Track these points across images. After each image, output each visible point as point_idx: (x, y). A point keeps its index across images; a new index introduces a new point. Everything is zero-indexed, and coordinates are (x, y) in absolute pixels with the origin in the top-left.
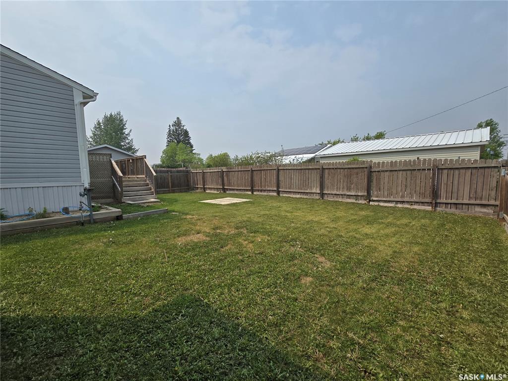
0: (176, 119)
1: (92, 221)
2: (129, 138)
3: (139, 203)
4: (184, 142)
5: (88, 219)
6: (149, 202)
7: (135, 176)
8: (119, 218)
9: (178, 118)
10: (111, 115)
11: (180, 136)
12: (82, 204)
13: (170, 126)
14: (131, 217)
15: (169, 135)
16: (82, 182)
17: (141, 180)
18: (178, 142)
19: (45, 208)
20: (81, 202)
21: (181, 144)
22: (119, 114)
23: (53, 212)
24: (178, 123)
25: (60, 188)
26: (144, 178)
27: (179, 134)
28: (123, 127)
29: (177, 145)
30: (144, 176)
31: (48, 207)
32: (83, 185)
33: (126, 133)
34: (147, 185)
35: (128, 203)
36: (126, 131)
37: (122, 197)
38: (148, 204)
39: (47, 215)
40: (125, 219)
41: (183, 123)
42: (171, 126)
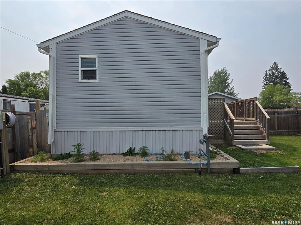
0: (272, 64)
1: (209, 171)
2: (231, 86)
3: (251, 149)
4: (281, 83)
5: (205, 167)
6: (262, 149)
7: (243, 118)
8: (236, 171)
9: (275, 63)
10: (219, 71)
11: (276, 78)
12: (201, 151)
13: (266, 71)
14: (250, 171)
15: (266, 78)
16: (202, 127)
17: (251, 123)
18: (275, 84)
19: (172, 149)
20: (200, 150)
21: (278, 86)
22: (224, 69)
23: (178, 154)
24: (275, 67)
25: (184, 132)
26: (254, 120)
27: (276, 77)
28: (227, 78)
29: (274, 87)
30: (254, 119)
31: (174, 149)
32: (202, 129)
33: (229, 82)
34: (258, 128)
35: (239, 148)
36: (229, 81)
37: (232, 140)
38: (261, 151)
39: (173, 158)
40: (243, 174)
41: (280, 66)
42: (268, 71)
